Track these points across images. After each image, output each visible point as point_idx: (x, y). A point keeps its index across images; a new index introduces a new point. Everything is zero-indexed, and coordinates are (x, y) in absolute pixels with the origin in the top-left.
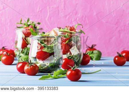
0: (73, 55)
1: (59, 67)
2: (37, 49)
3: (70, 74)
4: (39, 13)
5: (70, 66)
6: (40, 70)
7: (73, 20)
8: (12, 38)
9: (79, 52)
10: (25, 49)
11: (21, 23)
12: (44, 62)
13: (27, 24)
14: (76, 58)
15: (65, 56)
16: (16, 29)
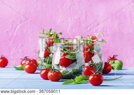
0: (94, 63)
1: (81, 74)
2: (60, 56)
3: (92, 79)
4: (61, 24)
5: (92, 72)
6: (63, 76)
7: (94, 31)
8: (33, 49)
9: (100, 61)
10: (48, 58)
11: (43, 33)
12: (67, 69)
13: (49, 34)
14: (97, 66)
15: (87, 64)
16: (38, 39)
